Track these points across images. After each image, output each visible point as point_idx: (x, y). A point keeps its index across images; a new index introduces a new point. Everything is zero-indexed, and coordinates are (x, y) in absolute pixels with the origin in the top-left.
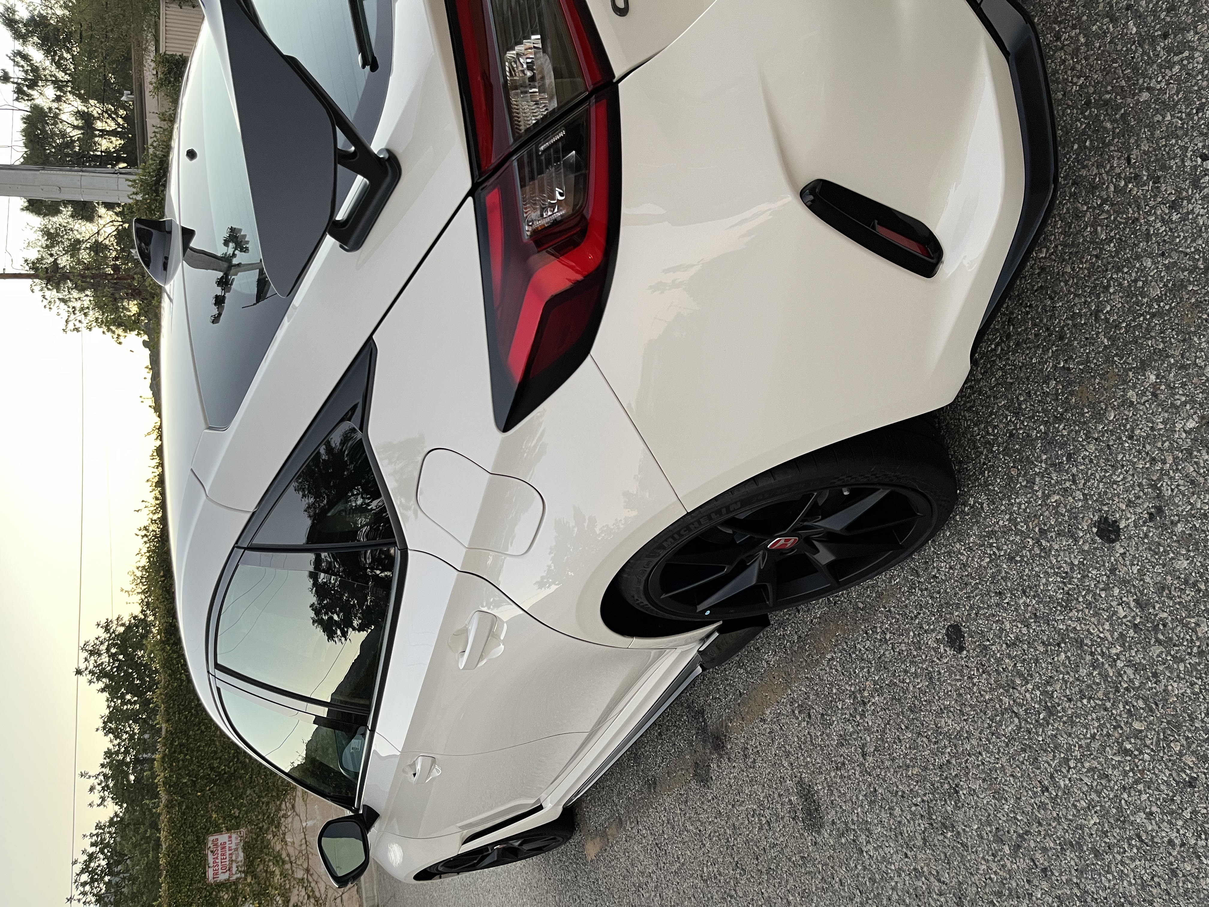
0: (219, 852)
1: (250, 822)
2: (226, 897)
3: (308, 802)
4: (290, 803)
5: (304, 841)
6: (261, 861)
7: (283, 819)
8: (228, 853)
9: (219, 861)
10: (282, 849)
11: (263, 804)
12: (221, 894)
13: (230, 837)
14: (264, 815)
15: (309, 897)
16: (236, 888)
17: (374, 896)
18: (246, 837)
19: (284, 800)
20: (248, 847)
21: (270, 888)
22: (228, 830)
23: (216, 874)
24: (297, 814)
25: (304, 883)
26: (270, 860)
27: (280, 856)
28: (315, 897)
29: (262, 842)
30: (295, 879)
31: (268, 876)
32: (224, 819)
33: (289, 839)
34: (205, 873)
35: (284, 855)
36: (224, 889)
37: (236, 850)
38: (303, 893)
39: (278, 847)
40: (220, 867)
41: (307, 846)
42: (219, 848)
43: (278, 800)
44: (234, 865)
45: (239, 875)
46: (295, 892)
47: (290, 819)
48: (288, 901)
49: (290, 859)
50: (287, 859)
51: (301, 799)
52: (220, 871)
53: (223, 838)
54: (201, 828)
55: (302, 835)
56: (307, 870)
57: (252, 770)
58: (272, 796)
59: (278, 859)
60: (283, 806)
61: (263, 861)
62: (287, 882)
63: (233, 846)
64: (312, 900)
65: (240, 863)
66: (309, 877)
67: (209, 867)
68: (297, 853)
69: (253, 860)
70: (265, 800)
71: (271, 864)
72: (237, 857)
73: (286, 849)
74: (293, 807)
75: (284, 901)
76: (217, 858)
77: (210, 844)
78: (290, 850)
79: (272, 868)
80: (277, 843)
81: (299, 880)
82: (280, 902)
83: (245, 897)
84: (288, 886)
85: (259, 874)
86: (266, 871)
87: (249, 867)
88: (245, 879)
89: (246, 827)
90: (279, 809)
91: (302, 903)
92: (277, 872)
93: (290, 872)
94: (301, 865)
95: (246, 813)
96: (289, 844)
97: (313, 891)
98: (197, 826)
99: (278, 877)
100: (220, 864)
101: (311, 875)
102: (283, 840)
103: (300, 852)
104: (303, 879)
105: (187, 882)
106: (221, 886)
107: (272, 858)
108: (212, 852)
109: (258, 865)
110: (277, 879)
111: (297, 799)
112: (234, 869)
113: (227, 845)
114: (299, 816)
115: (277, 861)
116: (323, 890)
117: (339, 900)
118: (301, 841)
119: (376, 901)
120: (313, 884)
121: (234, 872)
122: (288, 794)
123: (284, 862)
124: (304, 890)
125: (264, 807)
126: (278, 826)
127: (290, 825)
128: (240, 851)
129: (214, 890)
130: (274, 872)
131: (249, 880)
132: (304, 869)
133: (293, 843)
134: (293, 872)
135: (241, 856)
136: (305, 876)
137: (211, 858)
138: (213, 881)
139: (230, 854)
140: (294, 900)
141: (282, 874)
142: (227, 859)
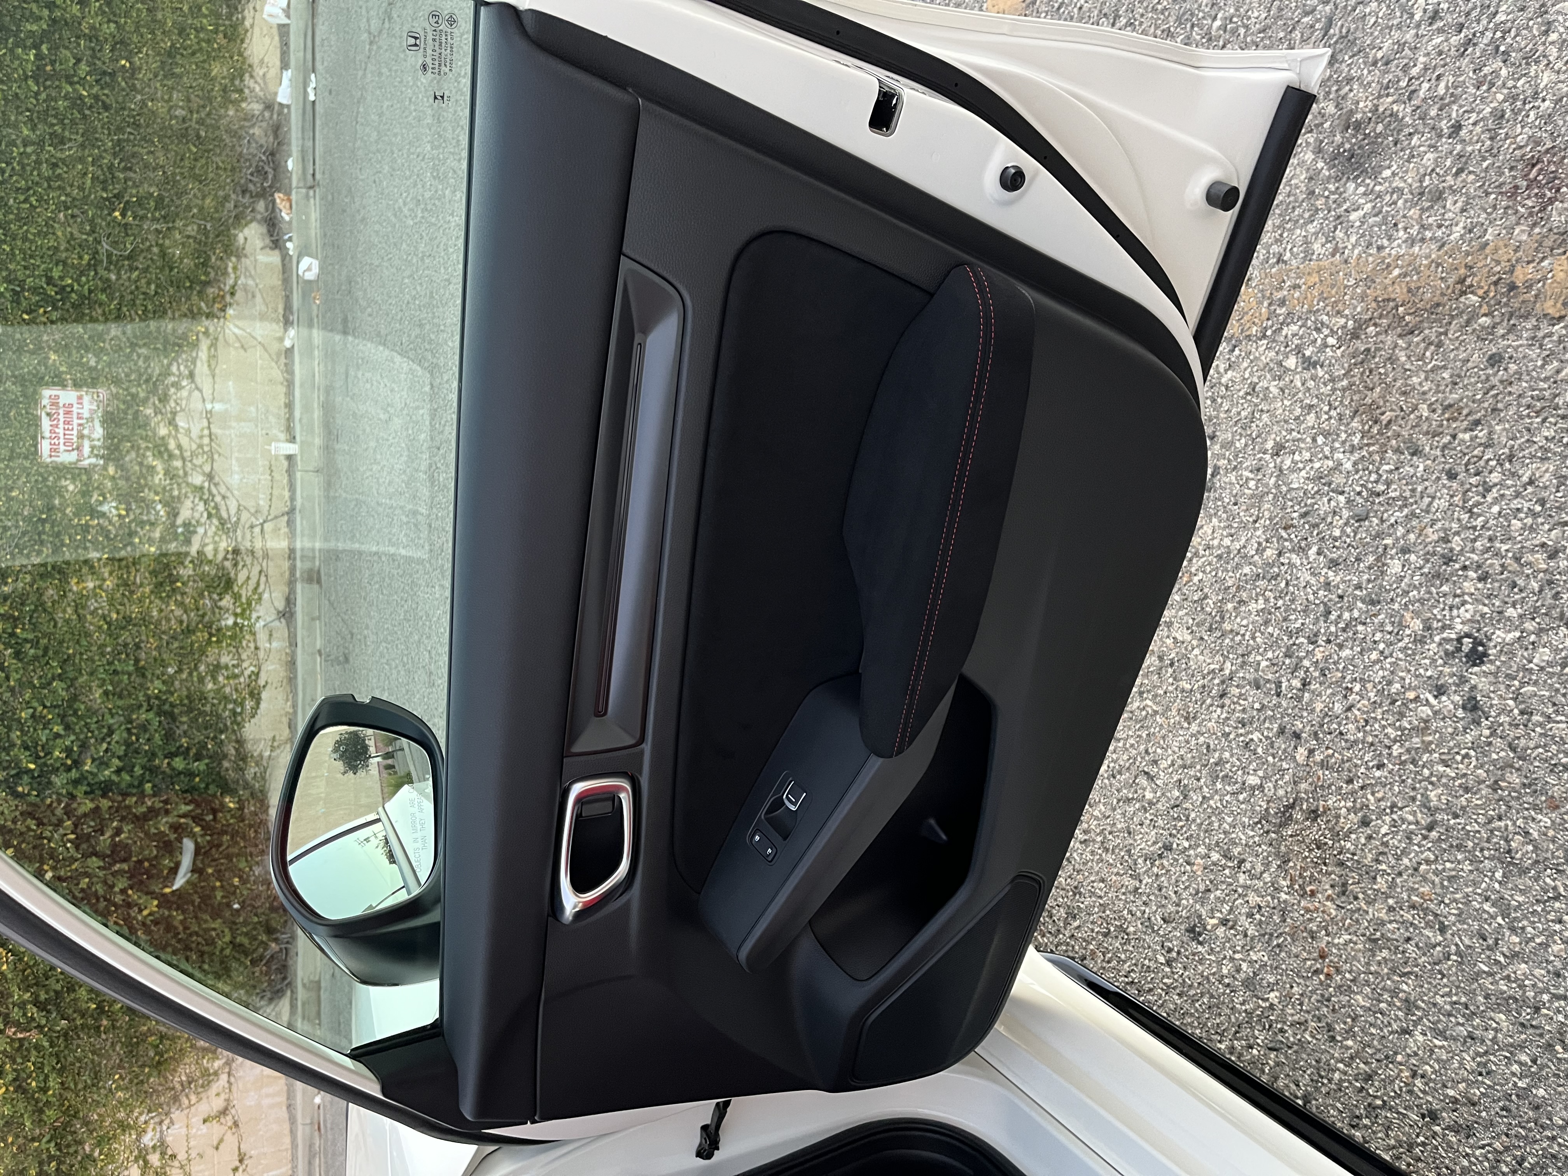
0: (61, 417)
1: (117, 381)
2: (71, 488)
3: (217, 371)
4: (186, 366)
5: (206, 432)
6: (132, 447)
7: (172, 390)
8: (76, 422)
9: (61, 431)
10: (169, 435)
11: (139, 357)
12: (64, 483)
13: (80, 398)
14: (141, 375)
15: (210, 516)
16: (90, 479)
17: (314, 558)
18: (108, 405)
19: (175, 359)
20: (110, 420)
21: (146, 490)
22: (77, 385)
23: (54, 450)
24: (197, 388)
25: (203, 494)
26: (147, 448)
27: (166, 445)
28: (220, 518)
29: (136, 418)
30: (188, 484)
31: (144, 471)
32: (70, 367)
33: (181, 423)
34: (36, 446)
35: (172, 445)
36: (69, 476)
37: (91, 420)
38: (201, 507)
39: (163, 431)
40: (62, 441)
41: (211, 440)
42: (61, 411)
43: (166, 357)
44: (86, 444)
45: (93, 460)
46: (188, 503)
47: (184, 393)
48: (176, 515)
49: (181, 453)
50: (177, 452)
51: (206, 365)
52: (62, 447)
53: (68, 396)
54: (29, 373)
55: (205, 423)
56: (210, 477)
57: (122, 297)
58: (156, 349)
59: (161, 449)
60: (174, 368)
61: (135, 447)
62: (175, 486)
63: (86, 415)
64: (215, 521)
65: (97, 443)
66: (212, 487)
67: (43, 438)
68: (194, 447)
69: (120, 441)
70: (143, 351)
71: (149, 453)
72: (92, 432)
73: (176, 438)
74: (191, 375)
75: (168, 514)
76: (57, 426)
77: (45, 402)
78: (184, 441)
79: (150, 460)
80: (162, 425)
81: (196, 487)
82: (162, 513)
83: (103, 495)
84: (176, 493)
85: (128, 465)
86: (141, 464)
87: (111, 451)
88: (105, 468)
89: (109, 388)
90: (167, 373)
91: (197, 522)
92: (160, 467)
93: (181, 473)
94: (201, 467)
95: (109, 365)
96: (181, 430)
97: (216, 507)
98: (22, 368)
99: (161, 476)
100: (61, 436)
101: (216, 485)
102: (172, 422)
103: (201, 446)
104: (202, 488)
106: (62, 470)
107: (150, 445)
108: (48, 414)
109: (128, 452)
110: (159, 478)
111: (199, 363)
112: (86, 450)
113: (75, 410)
114: (201, 391)
115: (160, 452)
116: (233, 511)
117: (257, 530)
118: (202, 430)
119: (317, 563)
120: (218, 499)
121: (86, 456)
122: (183, 351)
123: (171, 456)
124: (202, 504)
125: (141, 363)
126: (164, 399)
127: (184, 402)
128: (97, 424)
129: (50, 474)
130: (153, 467)
131: (111, 470)
132: (204, 474)
133: (188, 431)
134: (186, 474)
135: (99, 432)
136: (206, 484)
137: (46, 423)
138: (49, 460)
139: (80, 425)
140: (185, 514)
141: (167, 473)
142: (75, 432)
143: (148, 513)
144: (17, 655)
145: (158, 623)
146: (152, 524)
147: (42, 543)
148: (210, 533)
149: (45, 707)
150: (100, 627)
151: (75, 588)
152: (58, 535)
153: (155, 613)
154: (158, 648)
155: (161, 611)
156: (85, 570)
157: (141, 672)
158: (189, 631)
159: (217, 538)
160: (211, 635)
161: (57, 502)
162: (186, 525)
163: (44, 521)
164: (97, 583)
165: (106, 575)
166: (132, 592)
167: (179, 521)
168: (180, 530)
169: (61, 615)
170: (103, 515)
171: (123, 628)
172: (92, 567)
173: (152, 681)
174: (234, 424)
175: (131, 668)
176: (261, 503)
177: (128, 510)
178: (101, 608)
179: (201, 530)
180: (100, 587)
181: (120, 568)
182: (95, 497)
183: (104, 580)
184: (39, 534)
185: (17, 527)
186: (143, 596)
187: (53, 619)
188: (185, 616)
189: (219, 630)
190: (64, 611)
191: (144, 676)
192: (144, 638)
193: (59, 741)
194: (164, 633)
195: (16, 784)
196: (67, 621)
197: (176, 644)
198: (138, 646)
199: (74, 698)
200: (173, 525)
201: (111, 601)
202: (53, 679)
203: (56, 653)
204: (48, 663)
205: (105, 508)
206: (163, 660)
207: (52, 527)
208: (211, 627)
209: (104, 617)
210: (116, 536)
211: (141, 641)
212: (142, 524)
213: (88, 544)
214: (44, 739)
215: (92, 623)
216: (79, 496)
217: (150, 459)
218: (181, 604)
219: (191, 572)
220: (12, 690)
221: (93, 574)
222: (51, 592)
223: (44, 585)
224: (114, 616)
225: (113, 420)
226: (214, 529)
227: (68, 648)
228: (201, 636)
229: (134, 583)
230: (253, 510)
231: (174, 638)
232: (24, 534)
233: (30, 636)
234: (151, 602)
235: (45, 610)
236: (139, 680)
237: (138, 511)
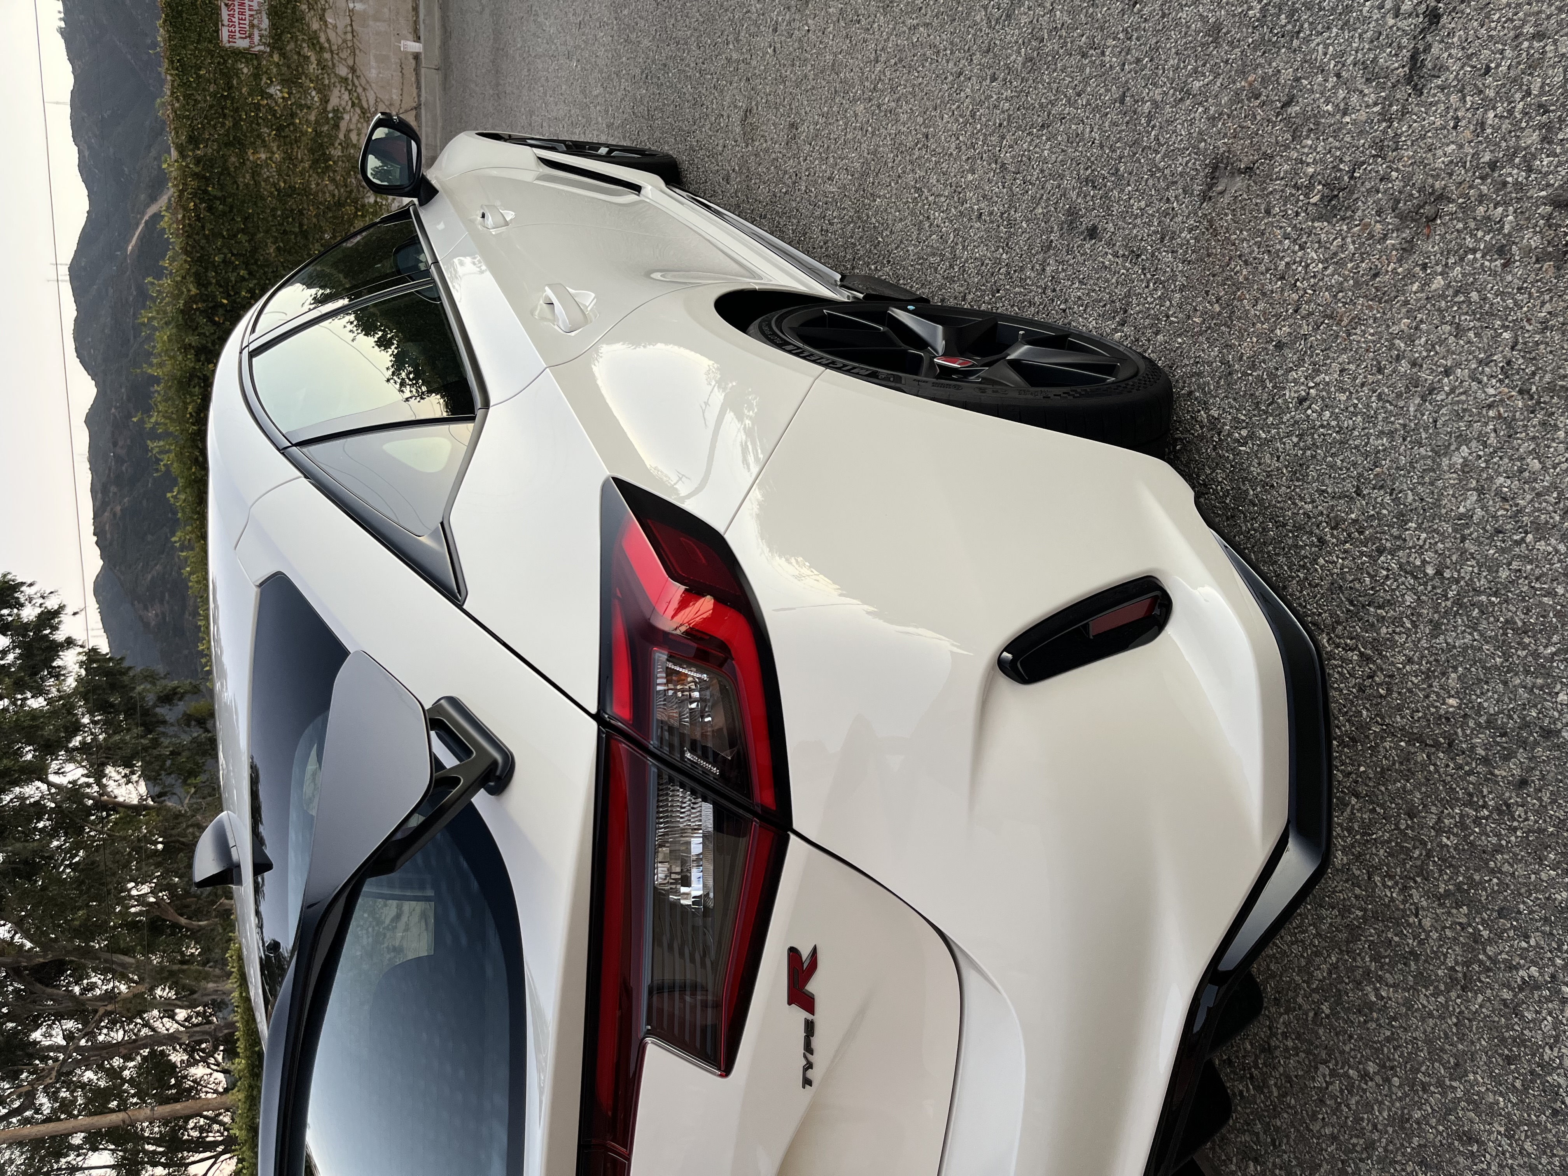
0: (236, 8)
2: (245, 70)
5: (349, 29)
6: (292, 37)
8: (248, 13)
9: (236, 20)
10: (320, 29)
12: (240, 65)
16: (259, 64)
20: (274, 13)
21: (304, 77)
23: (232, 37)
25: (348, 84)
26: (303, 40)
27: (318, 38)
28: (362, 108)
29: (294, 12)
30: (336, 75)
31: (301, 60)
33: (330, 19)
34: (217, 31)
35: (323, 39)
36: (244, 60)
37: (259, 12)
38: (346, 96)
39: (315, 26)
40: (237, 29)
41: (353, 36)
42: (236, 3)
44: (256, 32)
45: (262, 48)
46: (336, 92)
48: (327, 101)
49: (330, 47)
50: (326, 45)
52: (238, 35)
55: (348, 21)
56: (353, 69)
59: (314, 41)
61: (294, 38)
62: (326, 76)
63: (255, 6)
64: (358, 110)
65: (264, 32)
66: (355, 79)
67: (223, 25)
68: (340, 41)
69: (282, 32)
72: (261, 21)
73: (325, 32)
75: (321, 100)
76: (233, 16)
78: (332, 35)
79: (306, 51)
80: (314, 19)
81: (342, 78)
82: (316, 99)
83: (270, 79)
84: (327, 82)
85: (289, 54)
86: (299, 53)
87: (276, 41)
88: (271, 55)
91: (344, 109)
92: (313, 59)
93: (330, 63)
94: (345, 60)
96: (330, 26)
97: (358, 98)
99: (314, 66)
100: (237, 24)
102: (322, 18)
103: (345, 41)
104: (346, 79)
105: (194, 36)
106: (238, 54)
107: (306, 38)
108: (226, 5)
109: (288, 42)
110: (313, 67)
112: (256, 39)
113: (247, 2)
115: (313, 45)
116: (372, 102)
118: (346, 27)
120: (360, 90)
121: (256, 42)
123: (322, 48)
124: (347, 93)
128: (265, 16)
129: (229, 57)
130: (308, 57)
131: (276, 58)
132: (348, 67)
133: (335, 27)
134: (334, 65)
135: (265, 23)
136: (350, 76)
137: (225, 13)
138: (228, 45)
139: (251, 16)
140: (334, 102)
141: (319, 63)
142: (247, 22)
143: (306, 97)
144: (210, 209)
145: (316, 194)
146: (309, 108)
147: (225, 116)
148: (354, 120)
149: (233, 255)
150: (272, 193)
151: (251, 158)
152: (236, 110)
153: (313, 186)
154: (317, 216)
155: (318, 184)
156: (258, 143)
157: (304, 234)
158: (339, 204)
159: (359, 125)
160: (357, 210)
161: (235, 82)
162: (336, 111)
163: (225, 98)
164: (269, 155)
165: (275, 149)
166: (295, 166)
167: (330, 108)
168: (331, 115)
169: (241, 180)
170: (271, 96)
171: (290, 196)
172: (264, 141)
173: (313, 244)
174: (371, 23)
175: (297, 230)
176: (395, 97)
177: (290, 93)
178: (272, 176)
179: (347, 117)
180: (270, 159)
181: (285, 144)
182: (264, 79)
183: (273, 153)
184: (222, 109)
185: (205, 101)
186: (304, 168)
187: (235, 182)
188: (336, 192)
189: (363, 206)
190: (244, 177)
191: (306, 238)
192: (305, 206)
193: (245, 284)
194: (321, 203)
195: (214, 314)
196: (247, 185)
197: (330, 215)
198: (301, 212)
199: (255, 250)
200: (325, 110)
201: (279, 172)
202: (238, 233)
203: (239, 211)
204: (233, 219)
205: (271, 90)
206: (321, 227)
207: (232, 103)
208: (356, 203)
209: (274, 185)
210: (281, 116)
211: (303, 209)
212: (301, 107)
213: (260, 121)
214: (233, 279)
215: (265, 189)
216: (252, 79)
217: (306, 49)
218: (333, 180)
219: (340, 154)
220: (206, 237)
221: (265, 146)
222: (233, 159)
223: (228, 153)
224: (282, 185)
225: (276, 13)
226: (357, 117)
227: (248, 208)
228: (349, 209)
229: (297, 158)
230: (387, 103)
231: (329, 208)
232: (211, 107)
233: (219, 194)
234: (310, 176)
235: (229, 174)
236: (303, 242)
237: (298, 96)
